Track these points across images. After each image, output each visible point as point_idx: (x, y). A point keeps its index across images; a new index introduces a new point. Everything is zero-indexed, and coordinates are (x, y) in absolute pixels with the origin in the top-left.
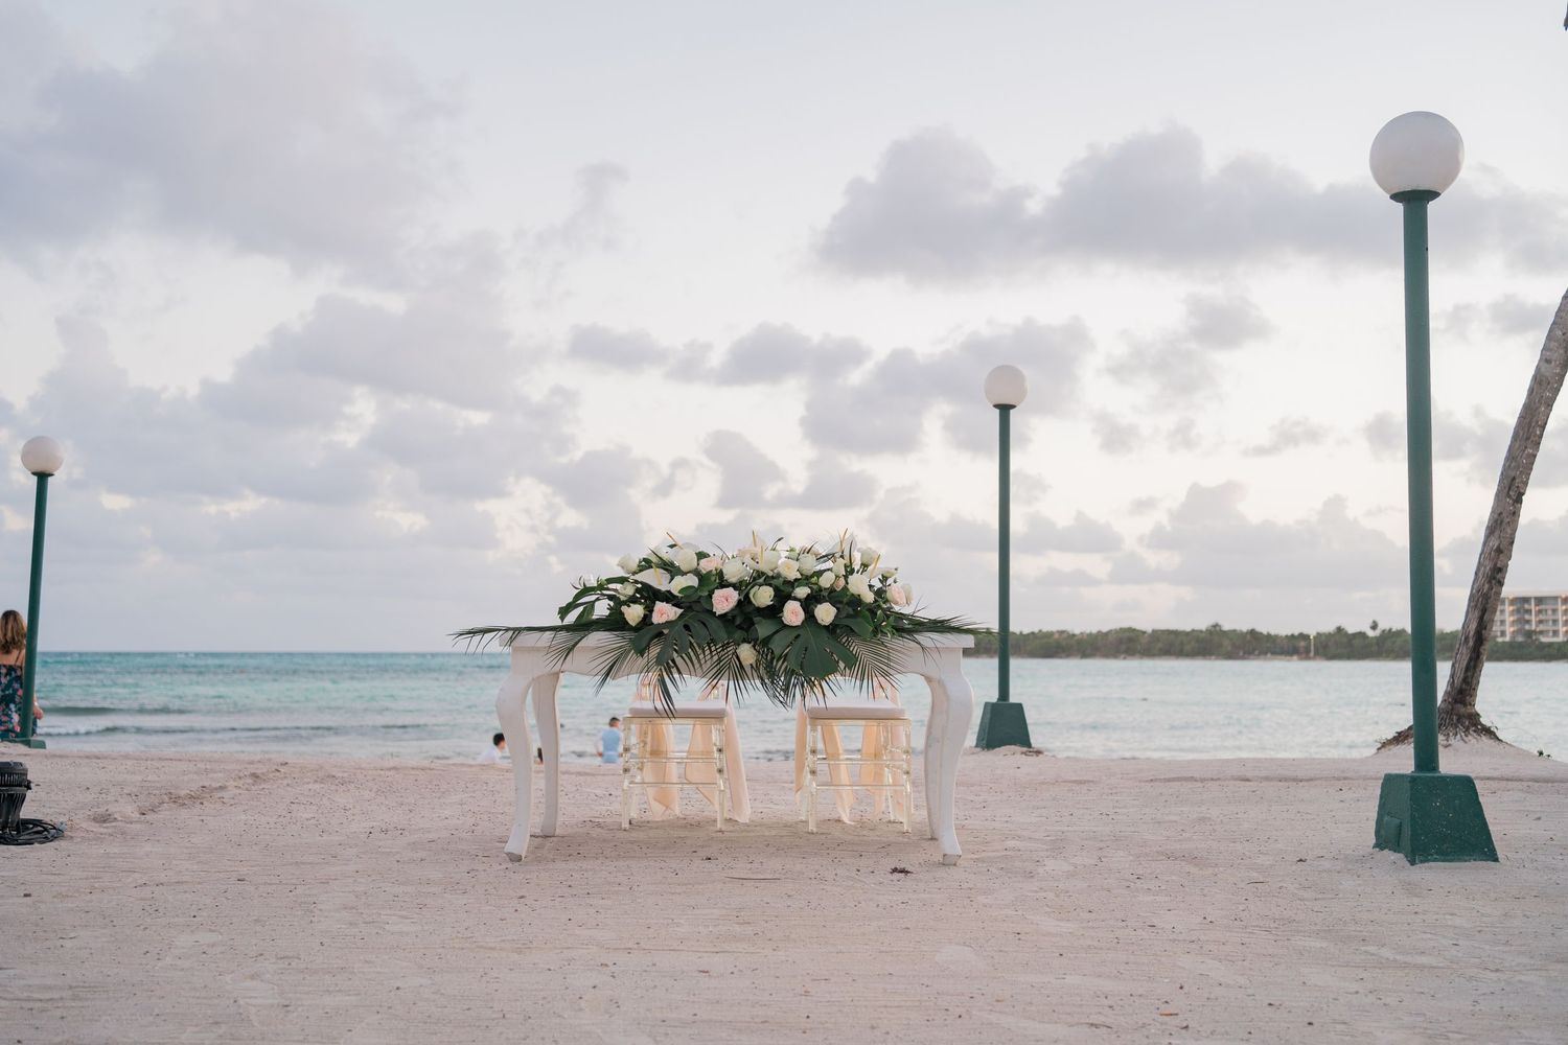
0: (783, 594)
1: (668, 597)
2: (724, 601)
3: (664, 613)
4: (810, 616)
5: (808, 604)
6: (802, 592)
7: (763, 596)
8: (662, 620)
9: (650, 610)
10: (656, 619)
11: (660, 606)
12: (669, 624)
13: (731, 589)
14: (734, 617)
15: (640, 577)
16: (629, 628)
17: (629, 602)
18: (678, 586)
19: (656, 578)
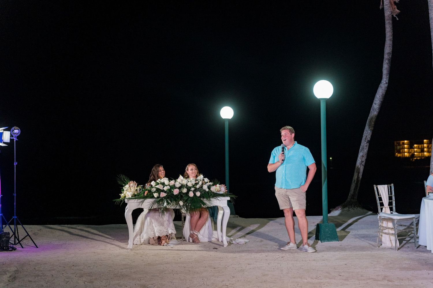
0: (189, 189)
1: (163, 191)
2: (176, 192)
3: (163, 195)
4: (195, 194)
5: (194, 192)
6: (193, 189)
7: (185, 190)
8: (163, 196)
9: (159, 194)
10: (161, 196)
11: (162, 193)
12: (164, 197)
13: (177, 189)
14: (178, 195)
15: (157, 187)
16: (155, 198)
17: (155, 192)
18: (166, 188)
19: (160, 187)
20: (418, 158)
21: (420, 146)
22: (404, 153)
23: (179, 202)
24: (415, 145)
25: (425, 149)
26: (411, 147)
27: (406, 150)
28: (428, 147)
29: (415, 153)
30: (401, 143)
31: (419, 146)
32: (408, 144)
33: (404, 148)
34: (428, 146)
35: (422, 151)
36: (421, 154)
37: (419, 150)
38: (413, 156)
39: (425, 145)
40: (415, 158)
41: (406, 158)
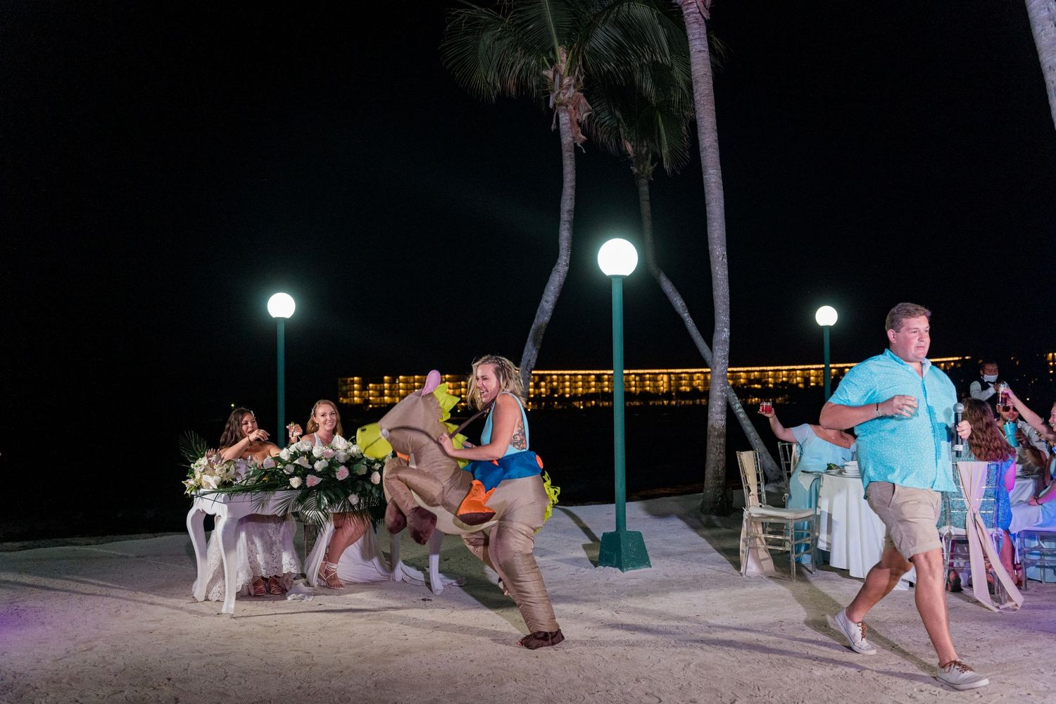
0: (370, 469)
1: (313, 471)
2: (342, 473)
3: (313, 481)
6: (378, 466)
7: (362, 470)
8: (312, 485)
9: (304, 480)
10: (308, 484)
11: (309, 477)
12: (316, 487)
13: (343, 466)
14: (348, 482)
15: (297, 462)
16: (292, 489)
17: (292, 476)
18: (318, 466)
19: (302, 461)
20: (376, 406)
21: (378, 386)
22: (353, 397)
23: (349, 498)
24: (371, 385)
25: (386, 391)
26: (364, 387)
27: (356, 392)
28: (390, 389)
29: (371, 398)
30: (349, 381)
31: (376, 387)
32: (359, 384)
33: (354, 390)
34: (390, 387)
35: (382, 394)
36: (378, 400)
37: (377, 393)
38: (367, 402)
39: (386, 385)
40: (371, 406)
41: (357, 405)
